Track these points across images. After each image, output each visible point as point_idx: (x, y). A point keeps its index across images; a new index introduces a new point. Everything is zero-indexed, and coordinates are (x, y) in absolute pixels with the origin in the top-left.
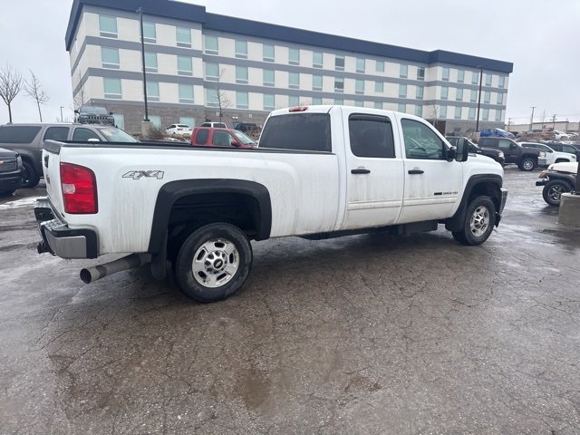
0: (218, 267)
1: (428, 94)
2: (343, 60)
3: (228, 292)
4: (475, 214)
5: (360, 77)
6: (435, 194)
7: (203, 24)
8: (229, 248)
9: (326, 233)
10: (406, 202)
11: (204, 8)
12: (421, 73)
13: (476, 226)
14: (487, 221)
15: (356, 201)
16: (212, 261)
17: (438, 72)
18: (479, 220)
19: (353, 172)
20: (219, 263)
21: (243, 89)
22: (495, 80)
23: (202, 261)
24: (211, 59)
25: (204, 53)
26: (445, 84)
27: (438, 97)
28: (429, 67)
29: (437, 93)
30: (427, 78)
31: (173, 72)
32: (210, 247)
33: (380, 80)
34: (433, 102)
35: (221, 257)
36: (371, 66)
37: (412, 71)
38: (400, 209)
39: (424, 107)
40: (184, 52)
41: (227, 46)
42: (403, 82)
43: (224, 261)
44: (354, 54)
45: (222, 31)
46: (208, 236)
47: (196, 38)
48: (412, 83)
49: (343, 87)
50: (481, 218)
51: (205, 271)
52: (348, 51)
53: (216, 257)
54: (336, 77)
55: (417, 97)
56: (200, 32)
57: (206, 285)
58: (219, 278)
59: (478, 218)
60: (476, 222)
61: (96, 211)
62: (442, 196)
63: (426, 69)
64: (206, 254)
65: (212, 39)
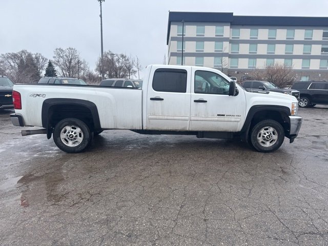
0: (71, 138)
3: (77, 150)
4: (262, 131)
6: (218, 115)
7: (231, 23)
8: (78, 130)
9: (138, 130)
10: (192, 118)
11: (232, 13)
13: (264, 139)
14: (275, 137)
15: (154, 114)
16: (69, 135)
18: (265, 136)
19: (151, 99)
20: (71, 136)
21: (253, 57)
23: (66, 134)
24: (234, 42)
25: (231, 39)
31: (212, 51)
32: (68, 128)
35: (73, 133)
38: (188, 121)
40: (219, 39)
41: (245, 33)
43: (74, 135)
45: (243, 25)
46: (66, 123)
47: (227, 31)
50: (267, 134)
51: (67, 139)
53: (70, 133)
56: (229, 27)
57: (67, 145)
58: (74, 143)
59: (265, 134)
60: (263, 137)
61: (21, 109)
62: (225, 117)
64: (67, 131)
65: (236, 31)
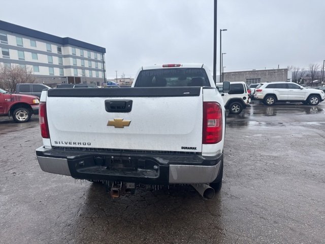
1: (65, 62)
2: (6, 37)
5: (20, 49)
12: (59, 50)
17: (69, 50)
22: (99, 56)
26: (74, 57)
27: (72, 64)
28: (63, 46)
29: (71, 61)
30: (63, 53)
33: (35, 52)
34: (69, 67)
36: (27, 43)
37: (54, 48)
39: (64, 69)
42: (50, 54)
44: (13, 34)
48: (55, 55)
49: (9, 55)
52: (10, 31)
54: (2, 48)
55: (59, 64)
63: (62, 48)
